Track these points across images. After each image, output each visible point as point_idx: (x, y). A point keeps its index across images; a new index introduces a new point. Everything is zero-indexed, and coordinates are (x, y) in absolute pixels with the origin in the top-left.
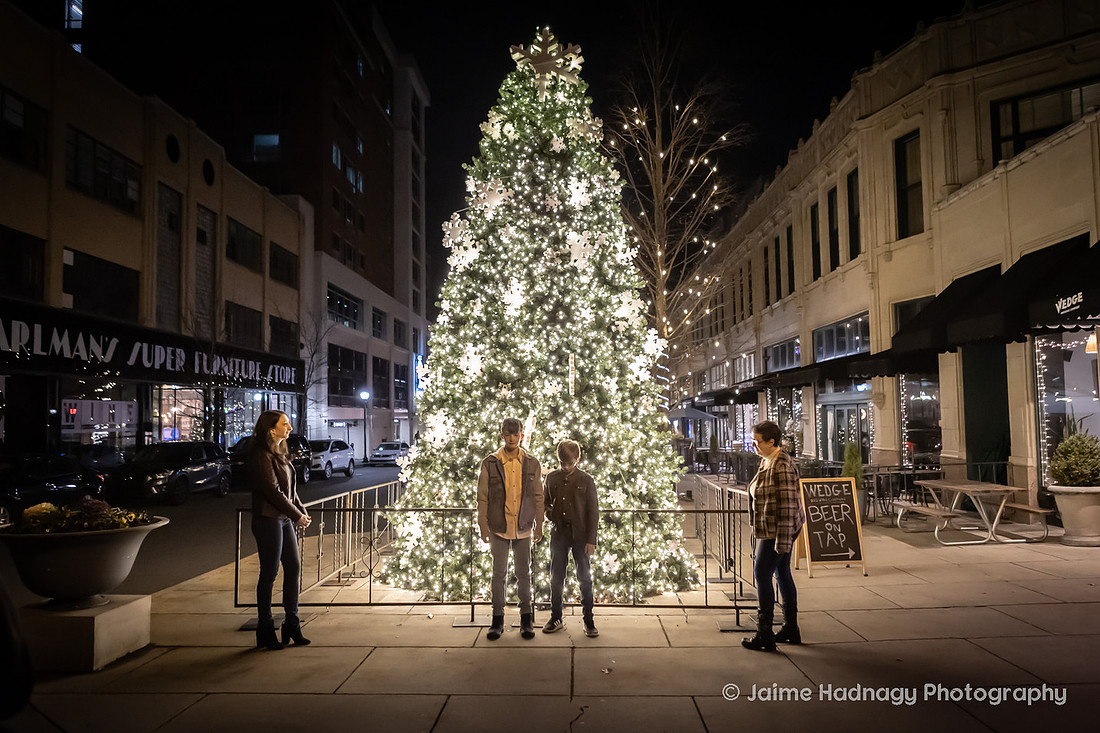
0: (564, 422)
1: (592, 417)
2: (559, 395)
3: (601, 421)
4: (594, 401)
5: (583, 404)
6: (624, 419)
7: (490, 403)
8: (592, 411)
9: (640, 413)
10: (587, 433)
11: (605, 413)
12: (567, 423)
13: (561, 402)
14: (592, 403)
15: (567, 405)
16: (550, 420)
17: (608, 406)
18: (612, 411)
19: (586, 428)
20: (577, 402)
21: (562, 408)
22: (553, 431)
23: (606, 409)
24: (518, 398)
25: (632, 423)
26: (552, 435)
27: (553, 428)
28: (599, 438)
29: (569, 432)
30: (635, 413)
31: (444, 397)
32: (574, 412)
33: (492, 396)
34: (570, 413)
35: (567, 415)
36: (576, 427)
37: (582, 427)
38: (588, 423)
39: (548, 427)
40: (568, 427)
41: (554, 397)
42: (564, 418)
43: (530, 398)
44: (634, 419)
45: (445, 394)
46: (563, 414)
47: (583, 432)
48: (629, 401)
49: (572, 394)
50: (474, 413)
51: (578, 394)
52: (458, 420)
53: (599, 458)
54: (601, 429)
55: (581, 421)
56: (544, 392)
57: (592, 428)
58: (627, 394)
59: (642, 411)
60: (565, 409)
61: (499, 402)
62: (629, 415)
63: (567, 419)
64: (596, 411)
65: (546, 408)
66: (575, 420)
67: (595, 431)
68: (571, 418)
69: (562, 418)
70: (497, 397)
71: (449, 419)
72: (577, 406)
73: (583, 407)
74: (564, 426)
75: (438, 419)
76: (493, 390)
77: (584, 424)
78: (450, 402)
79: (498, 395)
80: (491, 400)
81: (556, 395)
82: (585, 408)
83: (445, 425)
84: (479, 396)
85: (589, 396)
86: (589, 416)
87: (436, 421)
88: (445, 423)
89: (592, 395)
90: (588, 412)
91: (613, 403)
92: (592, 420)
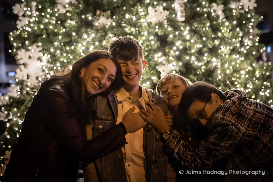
0: (173, 52)
1: (204, 46)
2: (165, 22)
3: (214, 51)
4: (206, 28)
5: (194, 32)
7: (87, 33)
8: (204, 39)
9: (246, 44)
10: (200, 64)
11: (217, 42)
12: (177, 53)
15: (177, 33)
16: (156, 51)
17: (220, 34)
18: (223, 40)
19: (199, 60)
21: (171, 36)
22: (161, 63)
23: (218, 38)
24: (119, 25)
26: (159, 68)
27: (161, 60)
29: (181, 64)
31: (38, 32)
32: (185, 41)
33: (89, 25)
35: (177, 44)
36: (188, 58)
37: (193, 58)
38: (200, 53)
39: (156, 59)
40: (178, 58)
41: (161, 25)
42: (175, 48)
43: (134, 25)
45: (39, 28)
46: (172, 44)
47: (196, 63)
50: (70, 46)
51: (188, 21)
52: (53, 55)
54: (214, 59)
55: (193, 51)
56: (149, 19)
57: (205, 58)
58: (235, 22)
59: (247, 42)
60: (175, 36)
61: (97, 31)
62: (238, 45)
63: (178, 49)
64: (208, 40)
65: (152, 38)
66: (185, 51)
67: (208, 62)
68: (181, 47)
69: (171, 48)
70: (95, 26)
71: (44, 55)
72: (188, 34)
73: (194, 35)
74: (173, 57)
75: (31, 55)
76: (90, 18)
77: (196, 54)
78: (44, 36)
79: (96, 24)
80: (89, 30)
81: (162, 22)
82: (196, 35)
83: (39, 61)
84: (74, 26)
85: (200, 23)
86: (200, 46)
87: (30, 57)
88: (39, 59)
89: (205, 22)
90: (200, 41)
91: (223, 31)
92: (205, 49)
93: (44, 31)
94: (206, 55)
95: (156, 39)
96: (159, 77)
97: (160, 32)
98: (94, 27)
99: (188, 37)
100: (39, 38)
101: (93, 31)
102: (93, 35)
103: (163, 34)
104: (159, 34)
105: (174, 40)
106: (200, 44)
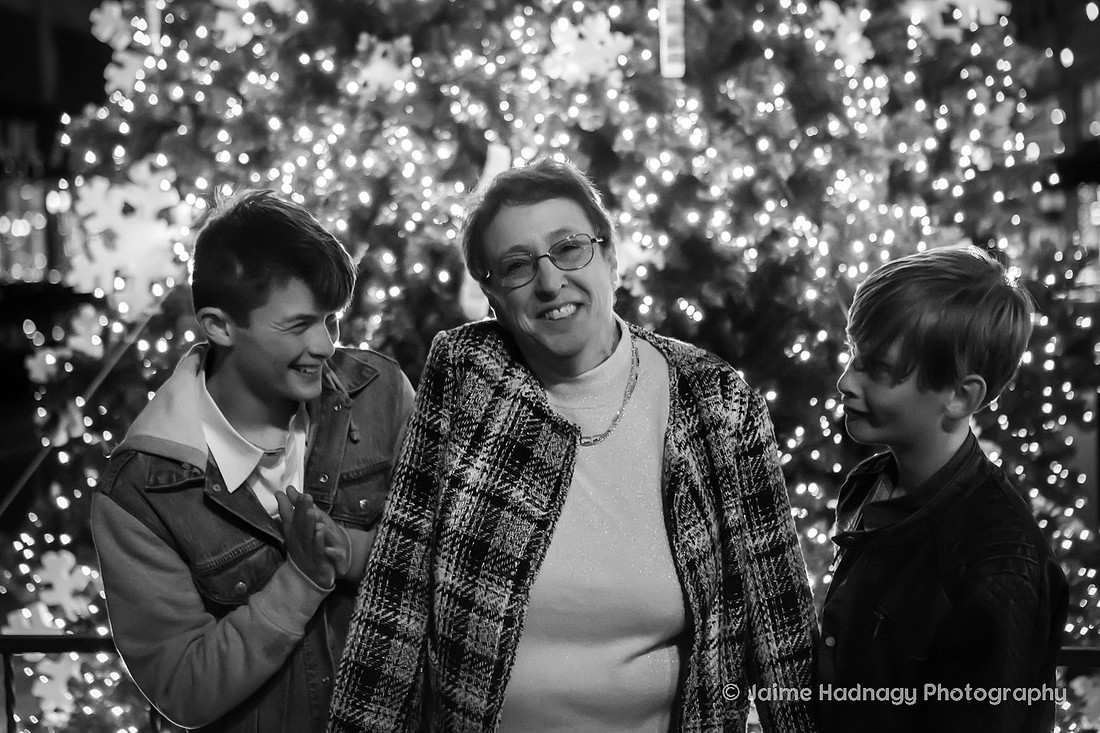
0: (639, 196)
1: (764, 173)
2: (615, 80)
3: (805, 191)
4: (774, 101)
5: (720, 116)
6: (899, 185)
8: (764, 145)
9: (963, 162)
10: (741, 242)
11: (821, 157)
12: (653, 199)
13: (625, 107)
14: (763, 108)
15: (652, 122)
17: (834, 126)
18: (849, 150)
19: (738, 225)
20: (694, 104)
21: (628, 135)
23: (825, 138)
25: (931, 199)
28: (799, 264)
29: (664, 240)
30: (942, 160)
31: (160, 114)
32: (685, 152)
34: (666, 157)
35: (653, 165)
36: (693, 217)
37: (719, 218)
38: (746, 199)
40: (659, 219)
41: (595, 89)
42: (641, 181)
43: (486, 93)
44: (941, 184)
45: (164, 97)
46: (633, 164)
47: (726, 238)
48: (920, 105)
49: (673, 69)
50: (263, 168)
51: (703, 74)
53: (800, 351)
54: (802, 223)
55: (716, 191)
56: (554, 67)
57: (763, 219)
58: (910, 78)
59: (970, 155)
60: (642, 136)
62: (921, 167)
63: (654, 184)
64: (780, 145)
65: (563, 138)
66: (688, 188)
67: (776, 235)
68: (668, 178)
69: (628, 181)
70: (347, 96)
71: (182, 198)
72: (696, 126)
73: (724, 129)
74: (637, 215)
75: (133, 202)
76: (328, 66)
77: (730, 204)
78: (183, 130)
79: (352, 87)
80: (322, 109)
81: (604, 81)
82: (731, 132)
83: (163, 224)
84: (273, 97)
85: (749, 83)
86: (749, 171)
87: (128, 209)
88: (165, 215)
89: (763, 79)
90: (744, 152)
91: (851, 113)
92: (764, 186)
93: (185, 110)
94: (770, 205)
95: (576, 146)
97: (589, 120)
98: (343, 101)
99: (697, 139)
100: (166, 138)
101: (339, 113)
102: (339, 129)
103: (599, 124)
104: (586, 126)
105: (642, 149)
106: (744, 163)
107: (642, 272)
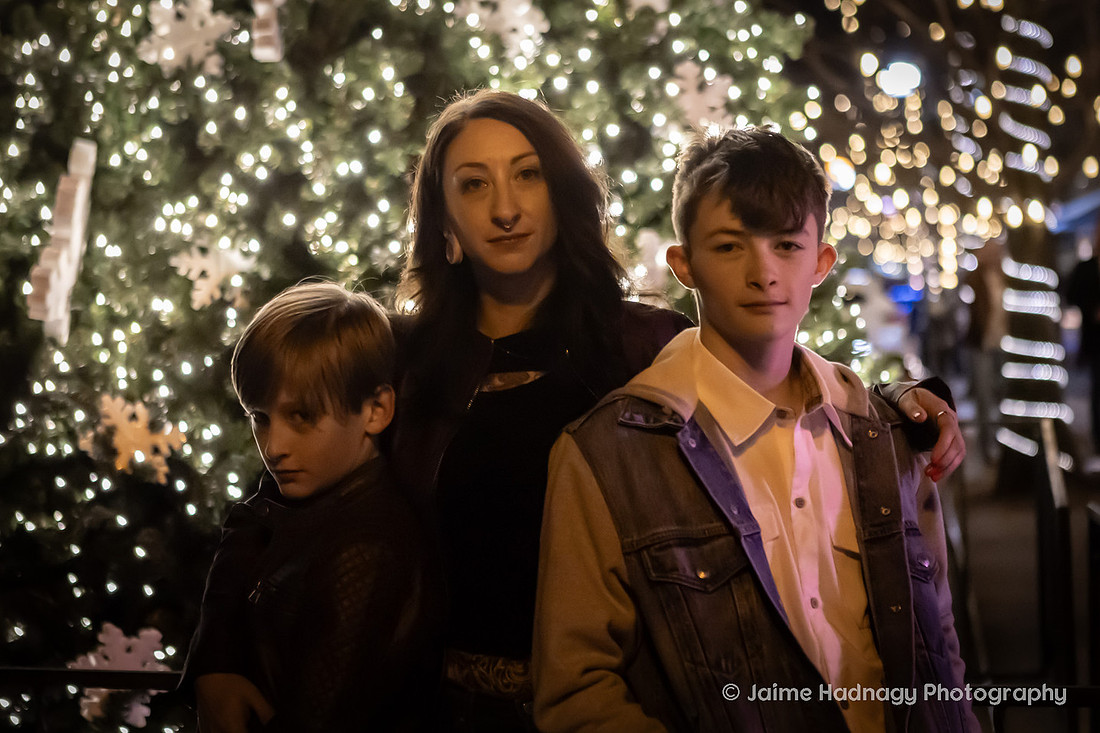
0: (230, 196)
10: (342, 247)
12: (243, 200)
15: (241, 114)
19: (348, 223)
20: (291, 94)
21: (211, 128)
22: (183, 246)
26: (186, 264)
27: (187, 231)
35: (246, 160)
36: (289, 220)
40: (256, 220)
41: (185, 72)
42: (231, 180)
46: (220, 158)
47: (327, 242)
49: (267, 52)
55: (318, 190)
56: (149, 51)
57: (372, 221)
60: (229, 128)
63: (245, 182)
66: (287, 184)
68: (262, 175)
72: (295, 116)
81: (198, 65)
86: (357, 167)
92: (373, 184)
94: (383, 205)
95: (168, 140)
96: (185, 302)
97: (173, 111)
99: (294, 132)
103: (185, 117)
104: (169, 119)
105: (230, 145)
106: (349, 157)
107: (237, 282)
